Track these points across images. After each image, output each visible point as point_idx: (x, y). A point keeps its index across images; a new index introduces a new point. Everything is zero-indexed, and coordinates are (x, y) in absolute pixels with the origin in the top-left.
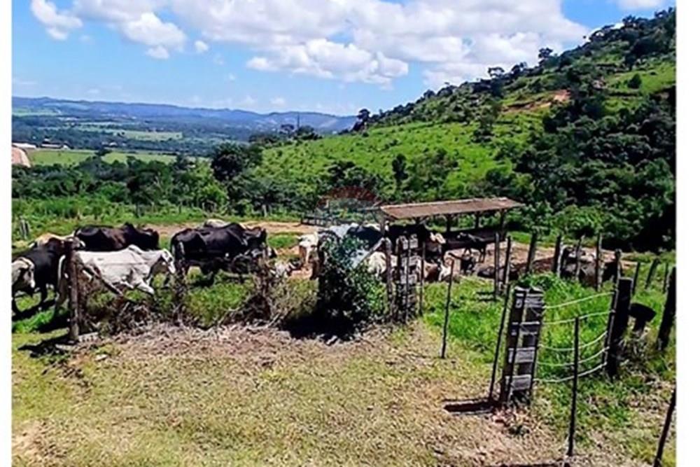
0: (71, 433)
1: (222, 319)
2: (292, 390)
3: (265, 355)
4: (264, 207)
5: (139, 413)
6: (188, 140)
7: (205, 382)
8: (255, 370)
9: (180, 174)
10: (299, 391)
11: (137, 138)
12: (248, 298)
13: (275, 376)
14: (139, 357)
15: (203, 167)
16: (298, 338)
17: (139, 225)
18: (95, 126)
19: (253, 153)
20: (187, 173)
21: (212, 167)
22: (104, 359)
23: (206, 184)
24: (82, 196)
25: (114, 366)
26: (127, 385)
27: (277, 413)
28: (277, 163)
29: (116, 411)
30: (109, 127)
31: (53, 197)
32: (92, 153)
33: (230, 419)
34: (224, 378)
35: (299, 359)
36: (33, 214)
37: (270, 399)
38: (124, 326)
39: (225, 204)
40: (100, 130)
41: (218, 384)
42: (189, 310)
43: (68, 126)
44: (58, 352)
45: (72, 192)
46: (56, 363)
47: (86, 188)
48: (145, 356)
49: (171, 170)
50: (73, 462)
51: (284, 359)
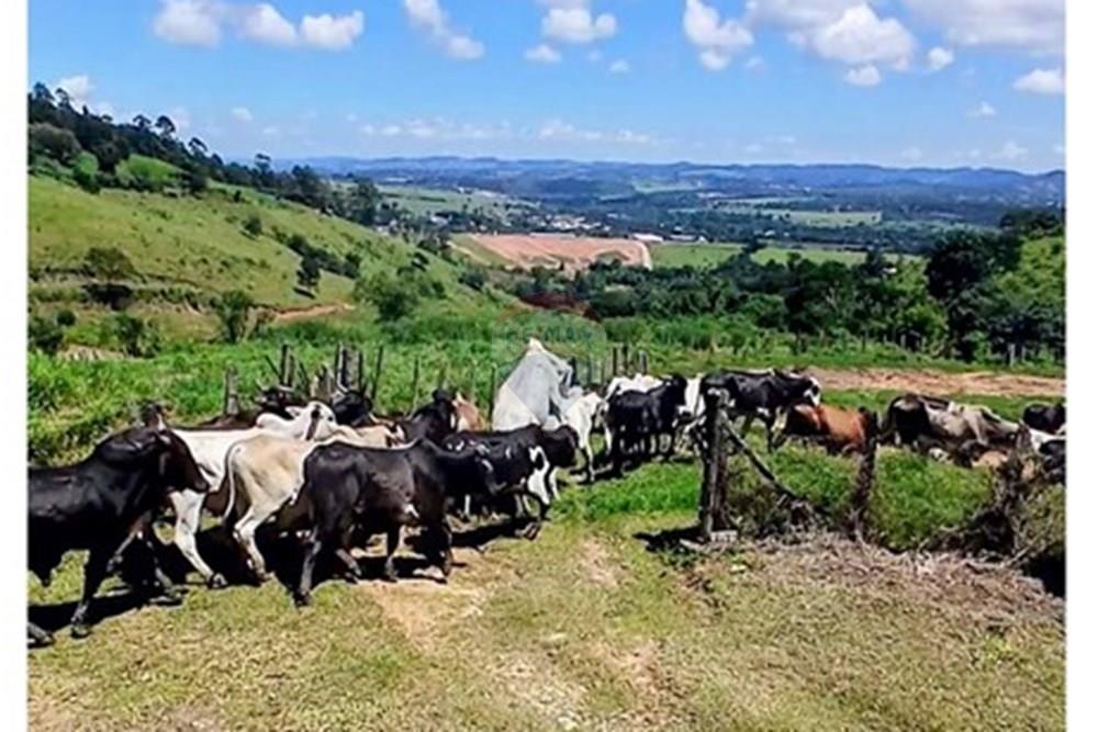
0: (694, 667)
1: (927, 540)
2: (1037, 681)
3: (993, 613)
4: (1012, 347)
5: (786, 662)
6: (890, 224)
7: (889, 637)
8: (974, 634)
9: (870, 285)
10: (1050, 687)
11: (808, 223)
12: (977, 513)
13: (1008, 652)
14: (791, 579)
15: (909, 272)
16: (1056, 595)
18: (747, 205)
19: (1003, 247)
20: (882, 283)
21: (926, 273)
22: (742, 572)
23: (912, 304)
24: (717, 317)
25: (755, 585)
26: (772, 616)
27: (1005, 714)
29: (754, 650)
30: (769, 206)
31: (680, 316)
32: (738, 248)
33: (924, 706)
34: (920, 637)
36: (653, 341)
37: (995, 688)
38: (774, 527)
39: (939, 338)
40: (754, 212)
41: (909, 644)
42: (874, 518)
43: (710, 207)
44: (682, 550)
45: (704, 310)
46: (678, 565)
47: (724, 304)
48: (800, 578)
49: (856, 277)
50: (695, 708)
51: (1028, 627)
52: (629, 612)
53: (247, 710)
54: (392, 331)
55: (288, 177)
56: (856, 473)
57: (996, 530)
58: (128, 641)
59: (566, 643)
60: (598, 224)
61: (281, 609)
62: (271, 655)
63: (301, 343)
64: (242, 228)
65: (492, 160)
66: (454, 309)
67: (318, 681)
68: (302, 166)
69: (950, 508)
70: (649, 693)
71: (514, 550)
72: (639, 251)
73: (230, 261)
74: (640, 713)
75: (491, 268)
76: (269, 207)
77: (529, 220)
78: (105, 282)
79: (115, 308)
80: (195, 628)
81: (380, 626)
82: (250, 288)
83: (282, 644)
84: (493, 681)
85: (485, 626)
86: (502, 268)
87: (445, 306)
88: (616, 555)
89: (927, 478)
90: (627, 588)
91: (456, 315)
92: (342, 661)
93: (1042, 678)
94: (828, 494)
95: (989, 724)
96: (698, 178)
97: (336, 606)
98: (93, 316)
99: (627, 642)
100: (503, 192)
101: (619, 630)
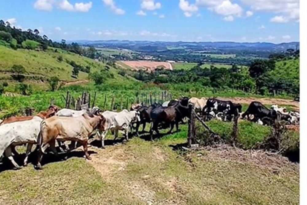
0: (187, 185)
1: (254, 146)
2: (289, 188)
3: (275, 167)
4: (274, 91)
5: (214, 183)
6: (238, 58)
7: (244, 175)
8: (269, 174)
9: (233, 74)
10: (292, 189)
11: (216, 57)
12: (268, 138)
13: (280, 179)
14: (215, 158)
15: (244, 70)
16: (293, 162)
17: (214, 97)
18: (198, 53)
19: (270, 64)
20: (237, 74)
21: (249, 70)
22: (201, 156)
23: (246, 79)
24: (191, 83)
25: (204, 160)
26: (210, 169)
27: (280, 198)
28: (283, 69)
29: (205, 180)
30: (205, 53)
31: (181, 83)
32: (196, 64)
33: (256, 195)
34: (253, 175)
35: (293, 173)
36: (173, 90)
37: (276, 190)
38: (209, 143)
39: (254, 88)
40: (201, 54)
41: (251, 177)
42: (238, 140)
43: (188, 53)
44: (183, 150)
45: (187, 81)
46: (182, 154)
47: (193, 79)
48: (217, 158)
49: (229, 72)
50: (188, 198)
51: (285, 171)
52: (168, 168)
53: (53, 200)
54: (99, 88)
55: (70, 45)
56: (232, 127)
57: (273, 143)
58: (18, 179)
59: (149, 178)
60: (157, 58)
61: (64, 169)
62: (61, 183)
63: (73, 91)
64: (57, 59)
65: (127, 41)
66: (117, 81)
67: (75, 191)
68: (75, 43)
69: (260, 137)
70: (174, 193)
71: (133, 150)
72: (168, 65)
73: (53, 68)
74: (172, 199)
75: (127, 70)
76: (65, 54)
77: (138, 57)
78: (17, 74)
79: (19, 82)
80: (38, 175)
81: (94, 174)
82: (58, 76)
83: (64, 180)
84: (127, 190)
85: (125, 173)
86: (130, 70)
87: (114, 80)
88: (164, 151)
89: (253, 128)
90: (167, 161)
91: (117, 83)
92: (82, 184)
93: (290, 187)
94: (224, 133)
95: (275, 201)
96: (185, 45)
97: (81, 168)
98: (13, 84)
99: (167, 178)
100: (131, 49)
101: (165, 174)
